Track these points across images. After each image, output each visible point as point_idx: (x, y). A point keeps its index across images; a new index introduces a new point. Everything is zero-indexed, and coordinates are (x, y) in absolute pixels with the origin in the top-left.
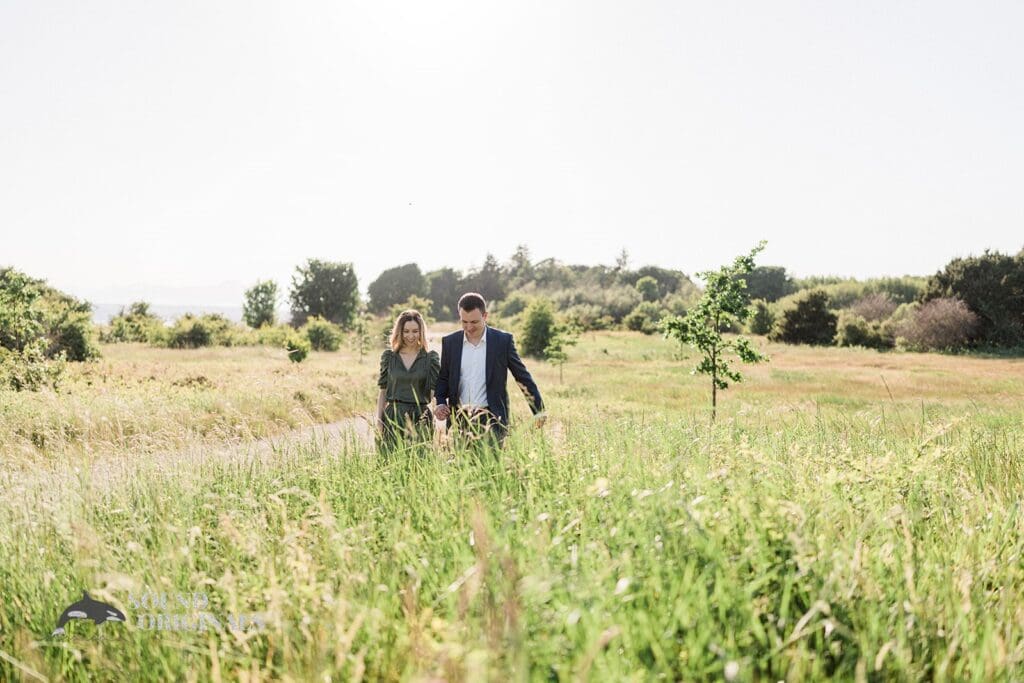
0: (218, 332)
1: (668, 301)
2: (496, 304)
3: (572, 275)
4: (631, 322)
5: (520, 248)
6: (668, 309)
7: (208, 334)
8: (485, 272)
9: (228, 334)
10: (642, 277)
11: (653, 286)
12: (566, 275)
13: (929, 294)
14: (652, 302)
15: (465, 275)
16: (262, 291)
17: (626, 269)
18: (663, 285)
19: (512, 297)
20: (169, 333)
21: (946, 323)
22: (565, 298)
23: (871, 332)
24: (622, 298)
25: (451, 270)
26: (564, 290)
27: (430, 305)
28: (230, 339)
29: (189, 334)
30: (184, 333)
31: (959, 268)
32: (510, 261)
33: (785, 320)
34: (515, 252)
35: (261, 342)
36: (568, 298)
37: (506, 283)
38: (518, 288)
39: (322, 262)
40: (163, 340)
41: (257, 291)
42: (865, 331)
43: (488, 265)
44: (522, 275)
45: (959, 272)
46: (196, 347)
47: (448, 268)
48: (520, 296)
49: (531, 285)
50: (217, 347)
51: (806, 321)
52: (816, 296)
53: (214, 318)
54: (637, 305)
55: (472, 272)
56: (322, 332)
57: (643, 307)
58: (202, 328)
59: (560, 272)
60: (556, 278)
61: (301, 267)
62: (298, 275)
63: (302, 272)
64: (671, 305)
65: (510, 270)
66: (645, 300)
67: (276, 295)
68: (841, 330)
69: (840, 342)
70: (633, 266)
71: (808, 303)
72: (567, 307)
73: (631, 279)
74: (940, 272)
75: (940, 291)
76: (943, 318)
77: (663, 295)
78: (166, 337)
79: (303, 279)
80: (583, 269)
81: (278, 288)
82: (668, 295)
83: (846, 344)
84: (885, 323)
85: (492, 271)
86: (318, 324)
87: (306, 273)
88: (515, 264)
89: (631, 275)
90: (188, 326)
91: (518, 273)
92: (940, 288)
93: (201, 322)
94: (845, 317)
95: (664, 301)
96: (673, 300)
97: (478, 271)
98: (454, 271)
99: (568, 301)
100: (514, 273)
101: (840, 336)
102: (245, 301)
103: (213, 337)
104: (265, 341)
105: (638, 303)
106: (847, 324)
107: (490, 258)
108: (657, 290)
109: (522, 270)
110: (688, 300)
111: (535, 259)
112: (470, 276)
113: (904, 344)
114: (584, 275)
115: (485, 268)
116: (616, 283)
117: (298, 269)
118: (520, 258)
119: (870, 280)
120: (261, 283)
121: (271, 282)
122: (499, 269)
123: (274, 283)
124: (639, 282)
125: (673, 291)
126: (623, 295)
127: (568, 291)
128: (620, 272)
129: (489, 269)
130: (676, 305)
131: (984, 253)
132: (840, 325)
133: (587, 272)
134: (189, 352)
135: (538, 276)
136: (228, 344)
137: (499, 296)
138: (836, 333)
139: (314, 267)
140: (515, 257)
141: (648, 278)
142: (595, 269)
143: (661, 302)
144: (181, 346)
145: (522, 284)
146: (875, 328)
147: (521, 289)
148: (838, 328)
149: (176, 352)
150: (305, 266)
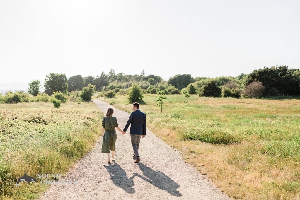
0: (23, 98)
1: (157, 85)
2: (106, 87)
3: (128, 78)
4: (152, 91)
5: (112, 70)
6: (158, 87)
7: (20, 98)
8: (101, 77)
9: (26, 98)
10: (150, 78)
11: (153, 81)
12: (126, 78)
13: (249, 81)
14: (153, 85)
15: (95, 78)
16: (35, 84)
17: (144, 76)
18: (156, 80)
19: (111, 84)
20: (6, 98)
21: (256, 89)
22: (127, 85)
23: (232, 92)
24: (143, 84)
25: (91, 77)
26: (126, 82)
27: (95, 87)
28: (27, 99)
29: (13, 98)
30: (11, 98)
31: (257, 73)
32: (109, 74)
33: (204, 89)
34: (110, 71)
35: (38, 100)
36: (128, 84)
37: (108, 80)
38: (112, 82)
39: (55, 74)
40: (3, 100)
41: (33, 83)
42: (230, 92)
43: (102, 75)
44: (113, 78)
45: (257, 74)
46: (17, 103)
47: (90, 76)
48: (113, 84)
49: (116, 81)
50: (23, 102)
51: (211, 90)
52: (213, 82)
53: (21, 93)
54: (149, 87)
55: (97, 77)
56: (60, 96)
57: (150, 87)
58: (17, 96)
59: (124, 77)
60: (123, 79)
61: (48, 76)
62: (47, 78)
63: (48, 77)
64: (159, 86)
65: (109, 77)
66: (151, 85)
67: (40, 85)
68: (223, 92)
69: (223, 96)
70: (146, 75)
71: (211, 84)
72: (128, 87)
73: (146, 79)
74: (251, 74)
75: (252, 80)
76: (255, 88)
77: (156, 83)
78: (4, 99)
79: (49, 79)
80: (131, 76)
81: (40, 82)
82: (158, 83)
83: (225, 96)
84: (236, 90)
85: (104, 77)
86: (59, 94)
87: (50, 77)
88: (110, 75)
89: (146, 77)
90: (12, 96)
91: (112, 78)
92: (252, 78)
93: (17, 94)
94: (223, 88)
95: (156, 85)
96: (159, 85)
97: (99, 77)
98: (92, 77)
99: (128, 85)
100: (110, 77)
101: (223, 94)
102: (29, 87)
103: (21, 99)
104: (40, 100)
105: (149, 86)
106: (225, 90)
107: (103, 73)
108: (154, 82)
109: (113, 77)
110: (164, 84)
111: (116, 73)
112: (97, 78)
113: (243, 96)
114: (131, 78)
115: (101, 76)
116: (141, 80)
117: (47, 76)
118: (111, 73)
119: (217, 78)
120: (34, 81)
121: (37, 80)
122: (105, 76)
123: (39, 80)
124: (149, 80)
125: (159, 82)
126: (144, 83)
127: (127, 83)
128: (142, 76)
129: (103, 76)
130: (160, 86)
131: (264, 68)
132: (223, 91)
133: (132, 77)
134: (14, 105)
135: (118, 78)
136: (26, 101)
137: (106, 85)
138: (221, 93)
139: (52, 75)
140: (110, 73)
141: (151, 78)
142: (135, 76)
143: (156, 86)
144: (11, 103)
145: (113, 81)
146: (233, 91)
147: (113, 82)
148: (222, 91)
149: (9, 105)
150: (49, 75)
